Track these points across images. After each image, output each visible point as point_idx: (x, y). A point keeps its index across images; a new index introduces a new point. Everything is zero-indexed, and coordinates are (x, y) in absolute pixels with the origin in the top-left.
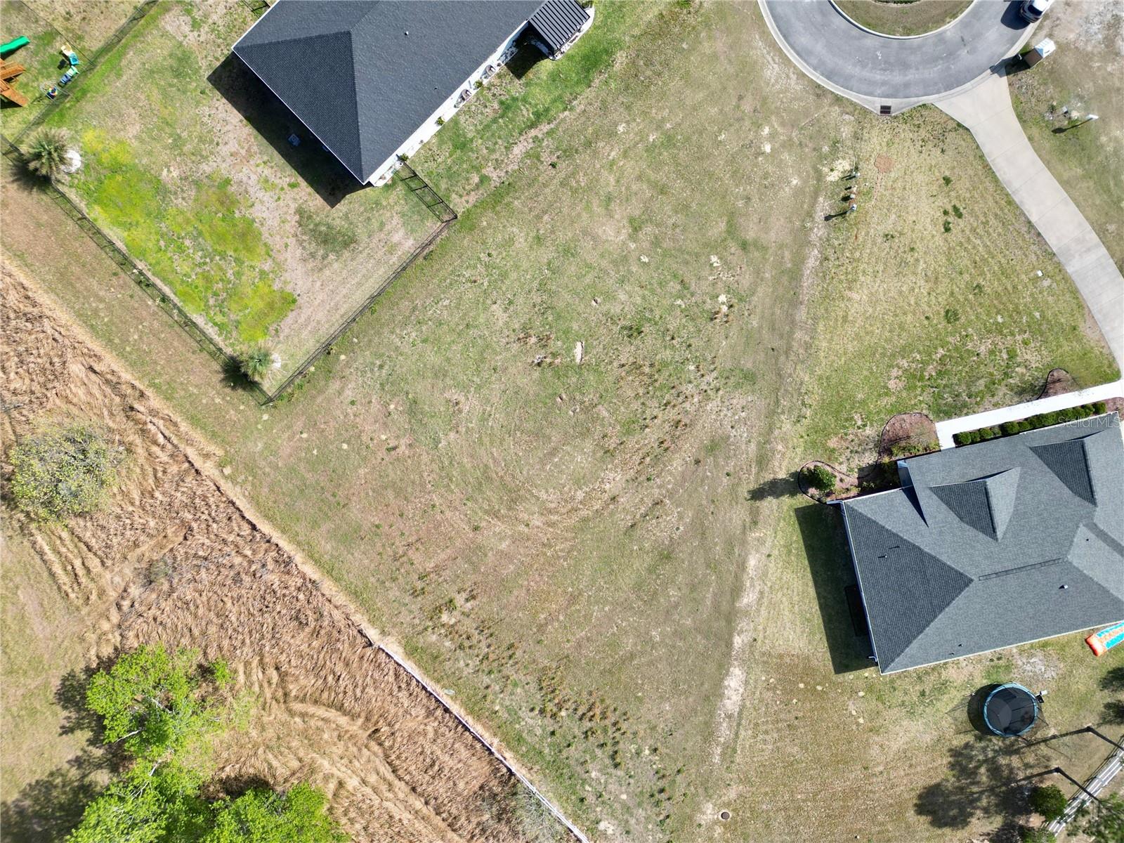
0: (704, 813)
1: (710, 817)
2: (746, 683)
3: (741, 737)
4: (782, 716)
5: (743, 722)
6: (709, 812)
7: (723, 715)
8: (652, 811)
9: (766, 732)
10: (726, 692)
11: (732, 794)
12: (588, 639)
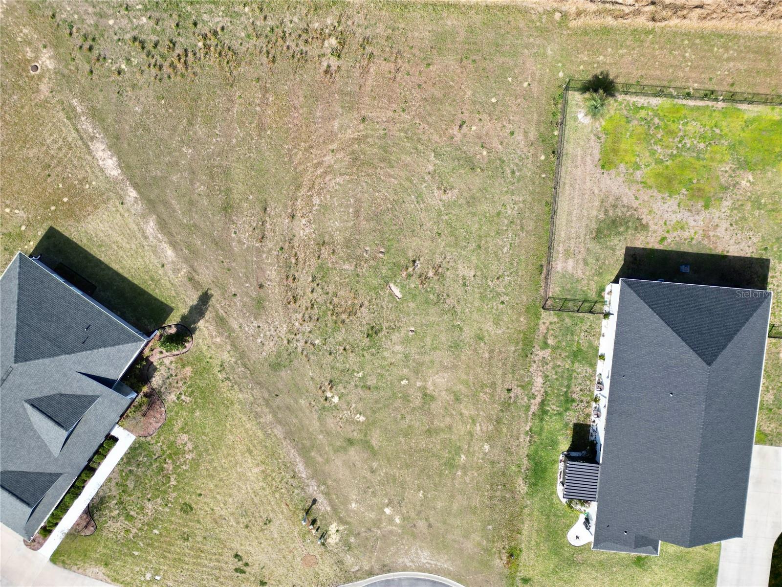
0: (50, 58)
1: (44, 59)
2: (102, 170)
3: (73, 132)
4: (59, 169)
5: (80, 143)
6: (48, 62)
7: (97, 135)
8: (86, 28)
9: (60, 149)
10: (110, 153)
11: (44, 87)
12: (228, 110)
